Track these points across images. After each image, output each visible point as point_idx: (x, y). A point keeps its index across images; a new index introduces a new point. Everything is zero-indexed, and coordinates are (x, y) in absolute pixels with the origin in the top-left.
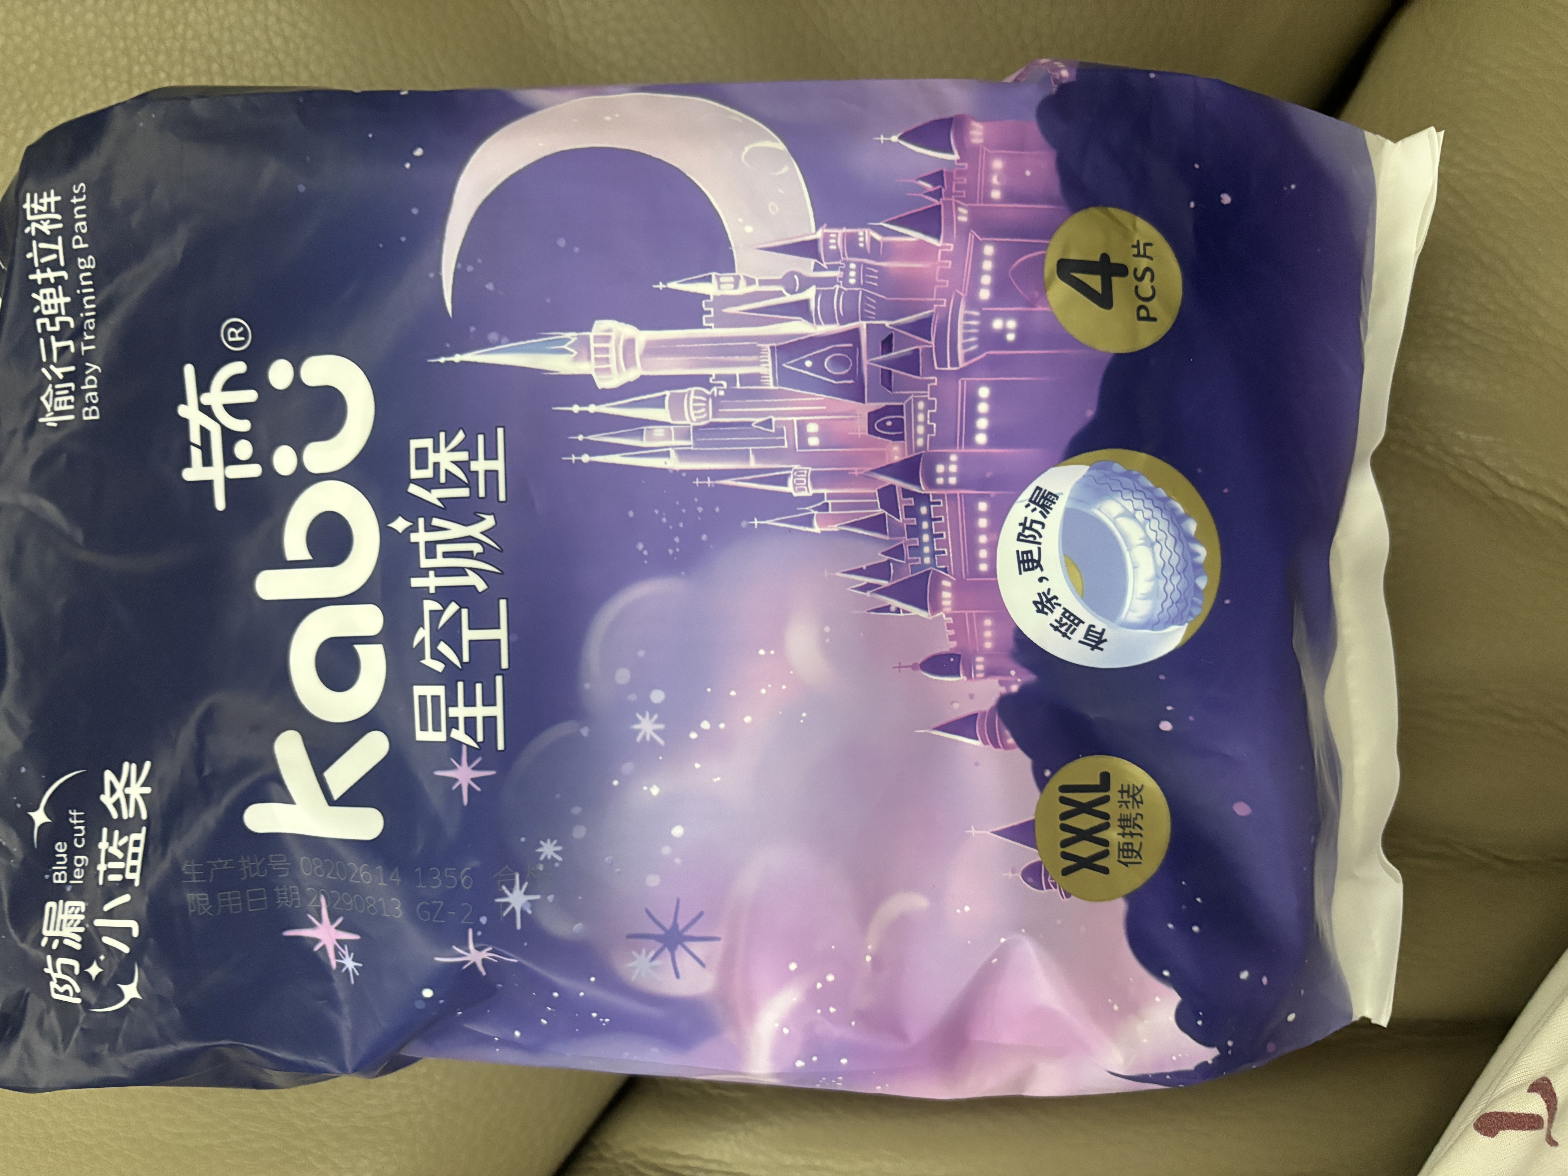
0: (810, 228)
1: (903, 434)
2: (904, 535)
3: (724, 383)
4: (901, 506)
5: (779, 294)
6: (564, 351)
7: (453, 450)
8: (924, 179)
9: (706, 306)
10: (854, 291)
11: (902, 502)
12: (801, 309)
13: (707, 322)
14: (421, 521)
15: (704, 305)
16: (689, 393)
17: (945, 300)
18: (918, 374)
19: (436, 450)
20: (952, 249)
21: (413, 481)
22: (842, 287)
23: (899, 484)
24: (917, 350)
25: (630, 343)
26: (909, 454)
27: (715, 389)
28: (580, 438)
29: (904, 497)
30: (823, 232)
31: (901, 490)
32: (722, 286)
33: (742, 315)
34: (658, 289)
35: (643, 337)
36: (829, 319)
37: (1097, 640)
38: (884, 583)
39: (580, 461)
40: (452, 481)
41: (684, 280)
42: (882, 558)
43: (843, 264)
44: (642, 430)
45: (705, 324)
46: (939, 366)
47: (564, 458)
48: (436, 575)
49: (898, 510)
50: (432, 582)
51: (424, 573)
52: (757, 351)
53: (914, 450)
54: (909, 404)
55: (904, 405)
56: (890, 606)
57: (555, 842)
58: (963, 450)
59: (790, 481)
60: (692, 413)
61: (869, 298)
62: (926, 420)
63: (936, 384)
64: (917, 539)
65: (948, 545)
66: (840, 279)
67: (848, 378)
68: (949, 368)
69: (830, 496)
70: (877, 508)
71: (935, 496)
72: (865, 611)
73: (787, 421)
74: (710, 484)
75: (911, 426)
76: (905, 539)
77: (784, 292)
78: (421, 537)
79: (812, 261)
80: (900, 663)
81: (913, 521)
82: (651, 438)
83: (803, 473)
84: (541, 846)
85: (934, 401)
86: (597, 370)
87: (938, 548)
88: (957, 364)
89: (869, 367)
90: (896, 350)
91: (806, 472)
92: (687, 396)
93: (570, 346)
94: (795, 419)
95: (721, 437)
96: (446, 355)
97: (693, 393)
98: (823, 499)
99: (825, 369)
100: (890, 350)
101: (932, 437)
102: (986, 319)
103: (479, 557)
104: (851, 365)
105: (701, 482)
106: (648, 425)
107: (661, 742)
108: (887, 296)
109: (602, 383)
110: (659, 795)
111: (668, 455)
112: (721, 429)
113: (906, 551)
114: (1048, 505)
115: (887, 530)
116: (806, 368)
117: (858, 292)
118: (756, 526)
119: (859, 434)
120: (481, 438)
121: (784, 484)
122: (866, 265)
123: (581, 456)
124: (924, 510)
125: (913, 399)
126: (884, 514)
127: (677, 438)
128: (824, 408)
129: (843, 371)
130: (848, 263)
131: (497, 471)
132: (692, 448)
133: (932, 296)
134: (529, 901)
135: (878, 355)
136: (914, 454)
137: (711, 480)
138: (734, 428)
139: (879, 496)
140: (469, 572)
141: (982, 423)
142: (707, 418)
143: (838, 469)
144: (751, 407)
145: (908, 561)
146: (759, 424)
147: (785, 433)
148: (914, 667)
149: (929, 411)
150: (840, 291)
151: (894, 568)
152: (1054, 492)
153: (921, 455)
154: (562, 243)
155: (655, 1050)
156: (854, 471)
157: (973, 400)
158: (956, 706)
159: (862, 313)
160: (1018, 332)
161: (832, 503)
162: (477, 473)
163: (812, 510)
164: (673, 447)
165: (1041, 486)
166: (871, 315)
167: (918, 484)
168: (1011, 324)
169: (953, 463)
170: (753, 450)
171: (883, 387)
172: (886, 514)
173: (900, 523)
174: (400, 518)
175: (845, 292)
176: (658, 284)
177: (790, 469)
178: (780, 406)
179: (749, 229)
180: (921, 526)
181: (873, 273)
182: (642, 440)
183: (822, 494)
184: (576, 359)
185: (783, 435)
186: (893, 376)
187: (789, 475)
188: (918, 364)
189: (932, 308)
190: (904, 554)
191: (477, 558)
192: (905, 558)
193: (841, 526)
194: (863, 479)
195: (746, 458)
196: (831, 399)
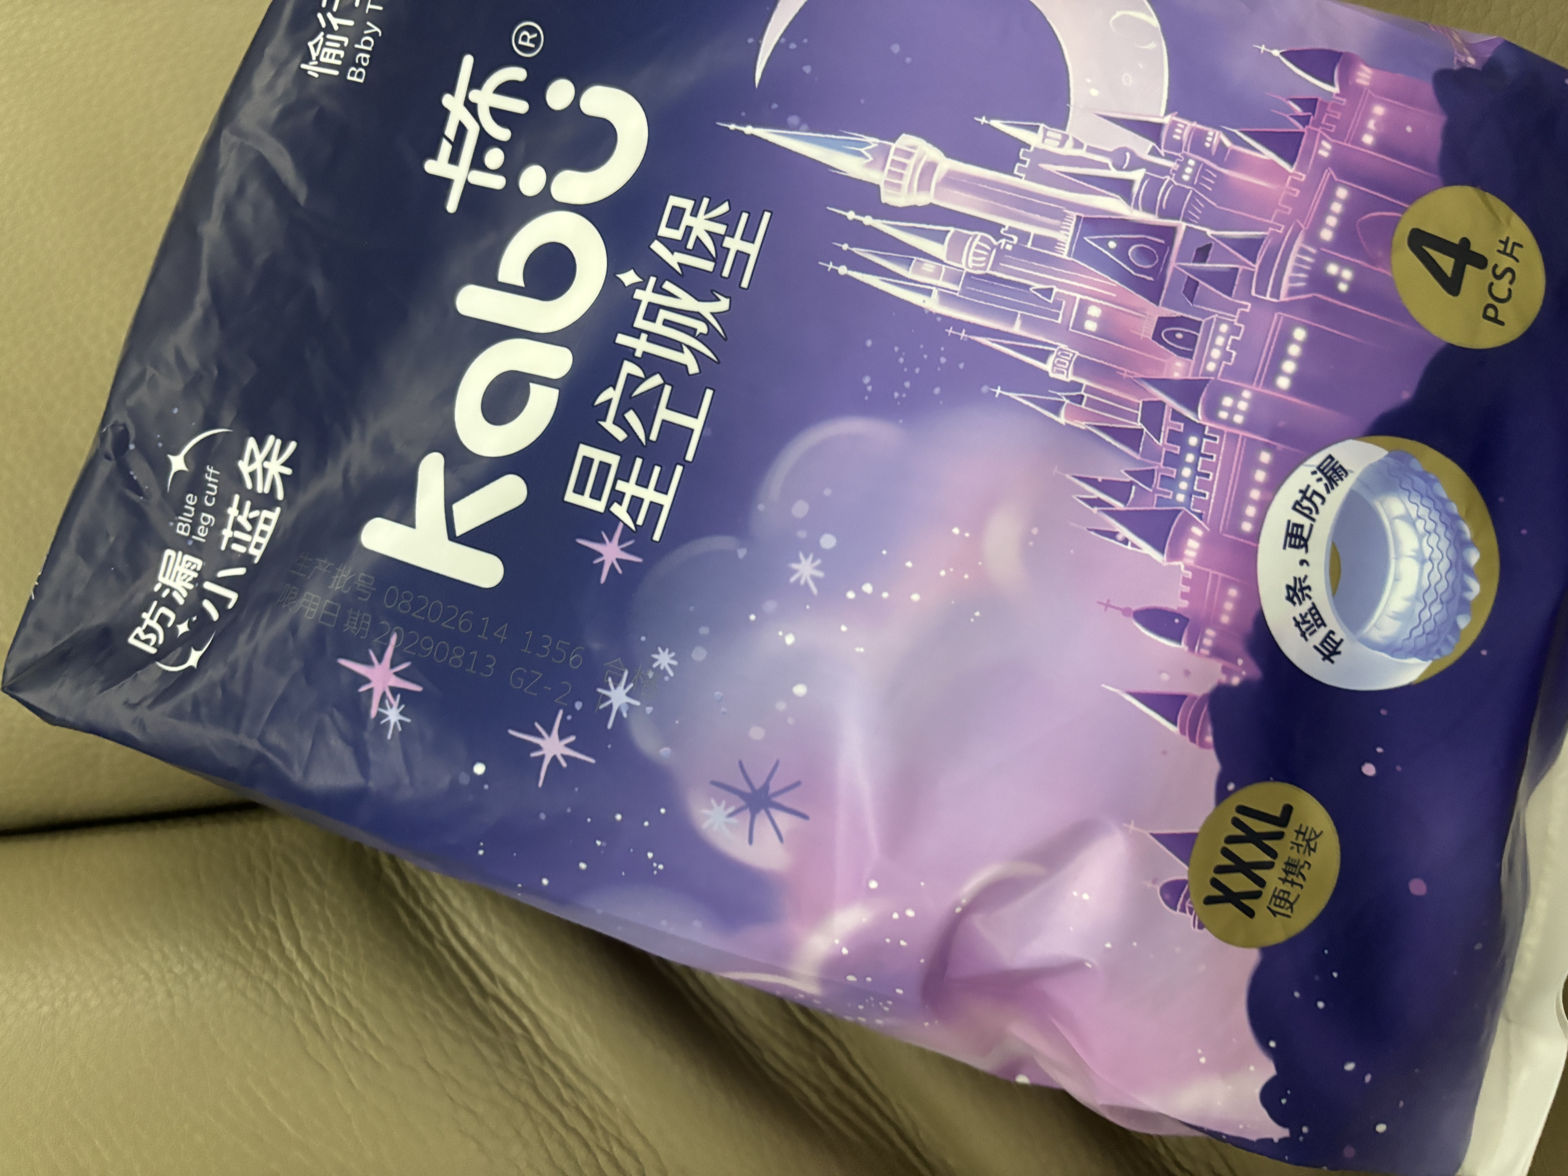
0: (1159, 111)
1: (1192, 353)
2: (1160, 461)
3: (1016, 239)
4: (1166, 427)
5: (1105, 166)
6: (860, 154)
7: (711, 219)
8: (1296, 101)
9: (1023, 155)
10: (1184, 188)
11: (1168, 424)
12: (1123, 188)
13: (1019, 171)
14: (652, 280)
15: (1021, 153)
16: (975, 236)
17: (1283, 227)
18: (1230, 295)
19: (693, 214)
20: (1303, 179)
21: (658, 238)
22: (1173, 180)
23: (1171, 403)
24: (1237, 269)
25: (931, 167)
26: (1193, 375)
27: (1003, 241)
28: (845, 247)
29: (1172, 419)
30: (1171, 119)
31: (1171, 410)
32: (1047, 140)
33: (1058, 176)
34: (979, 122)
35: (946, 164)
36: (1149, 207)
37: (1331, 650)
38: (1119, 506)
39: (837, 271)
40: (699, 250)
41: (1009, 122)
42: (1126, 477)
43: (1183, 157)
44: (912, 259)
45: (1016, 172)
46: (1257, 292)
48: (648, 340)
49: (1160, 431)
50: (641, 346)
51: (636, 333)
52: (1062, 217)
53: (1200, 372)
54: (1209, 323)
55: (1204, 321)
56: (1116, 533)
57: (673, 654)
58: (1260, 389)
59: (1051, 359)
60: (971, 258)
61: (1198, 200)
62: (1226, 344)
63: (1248, 310)
64: (1175, 470)
65: (1212, 488)
66: (1174, 171)
67: (1149, 275)
68: (1268, 298)
69: (1089, 390)
70: (1136, 421)
71: (1212, 430)
72: (1085, 528)
73: (1069, 296)
74: (964, 337)
75: (1205, 347)
76: (1159, 466)
77: (1111, 166)
78: (646, 296)
79: (1151, 144)
80: (1108, 601)
81: (1177, 450)
82: (918, 271)
83: (1068, 356)
84: (658, 653)
85: (1240, 328)
86: (886, 182)
87: (1198, 488)
88: (1278, 297)
89: (1175, 269)
90: (1210, 262)
91: (1071, 355)
92: (971, 239)
93: (868, 151)
94: (1079, 296)
95: (993, 292)
96: (738, 124)
97: (978, 238)
98: (1080, 390)
99: (1128, 257)
100: (1204, 260)
101: (1226, 365)
102: (1322, 259)
103: (701, 338)
104: (1156, 262)
105: (954, 333)
106: (920, 257)
107: (814, 590)
108: (1218, 204)
109: (888, 197)
110: (793, 645)
111: (929, 293)
112: (995, 283)
113: (1157, 479)
114: (1335, 479)
115: (1141, 449)
116: (1108, 248)
117: (1188, 191)
118: (997, 396)
119: (1142, 335)
120: (745, 216)
121: (1044, 360)
122: (1205, 166)
123: (838, 265)
124: (1193, 441)
125: (1217, 318)
126: (1142, 430)
127: (945, 279)
128: (1114, 295)
129: (1146, 264)
130: (1187, 158)
131: (748, 255)
132: (957, 294)
133: (1270, 219)
134: (629, 704)
135: (1188, 261)
136: (1200, 377)
137: (966, 333)
138: (1010, 287)
139: (1143, 408)
140: (685, 349)
141: (1289, 367)
142: (985, 268)
143: (1106, 363)
144: (1035, 271)
145: (1156, 491)
146: (1037, 290)
147: (1063, 308)
148: (1126, 612)
149: (1232, 337)
150: (1170, 183)
151: (1135, 493)
152: (1346, 467)
153: (1207, 381)
154: (896, 48)
155: (697, 924)
156: (1123, 372)
157: (1285, 338)
158: (1165, 677)
159: (1186, 213)
160: (1352, 284)
161: (1088, 398)
162: (728, 250)
163: (1063, 397)
164: (937, 287)
165: (1334, 455)
166: (1194, 218)
167: (1195, 410)
168: (1347, 274)
169: (1244, 400)
170: (1022, 315)
171: (1184, 295)
172: (1145, 430)
173: (1159, 446)
174: (632, 272)
175: (1175, 186)
176: (981, 117)
177: (1056, 346)
178: (1067, 279)
179: (1094, 92)
180: (1185, 457)
181: (1211, 177)
182: (908, 270)
183: (1081, 385)
184: (870, 165)
185: (1060, 309)
186: (1199, 288)
187: (1052, 352)
188: (1233, 284)
189: (1266, 230)
190: (1152, 482)
191: (699, 337)
192: (1153, 486)
193: (1089, 425)
194: (1132, 385)
195: (1012, 322)
196: (1124, 288)
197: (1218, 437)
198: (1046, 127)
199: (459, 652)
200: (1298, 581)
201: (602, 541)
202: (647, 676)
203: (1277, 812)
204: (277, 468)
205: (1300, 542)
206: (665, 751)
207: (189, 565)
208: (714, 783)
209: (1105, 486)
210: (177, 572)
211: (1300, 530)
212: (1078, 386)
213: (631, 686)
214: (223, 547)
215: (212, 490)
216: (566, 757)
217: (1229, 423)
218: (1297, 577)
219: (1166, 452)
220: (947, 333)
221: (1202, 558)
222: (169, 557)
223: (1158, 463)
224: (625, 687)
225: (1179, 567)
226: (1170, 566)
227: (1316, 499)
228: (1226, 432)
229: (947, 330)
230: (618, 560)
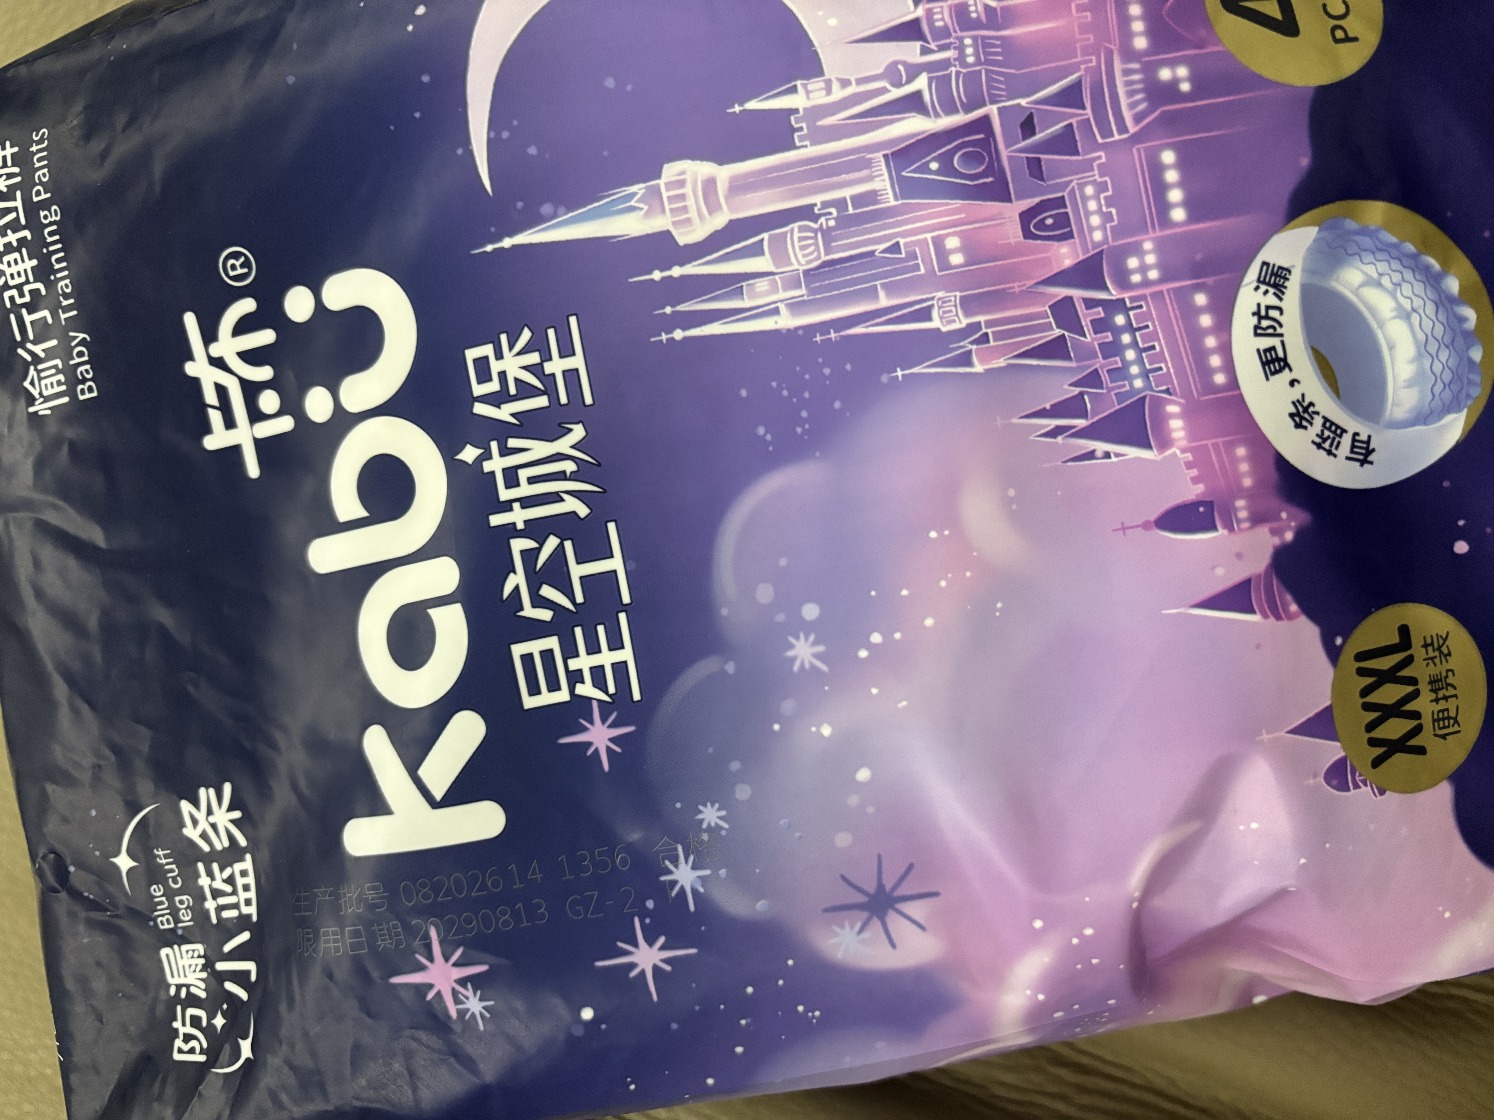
0: (908, 6)
1: (1071, 232)
2: (1097, 357)
3: (834, 211)
4: (1086, 321)
5: (884, 91)
6: (633, 209)
7: (519, 353)
9: (797, 122)
10: (974, 71)
11: (1086, 316)
12: (914, 103)
13: (800, 141)
14: (494, 445)
15: (793, 122)
16: (792, 230)
17: (1094, 58)
18: (1077, 153)
19: (499, 356)
21: (476, 399)
22: (959, 69)
23: (1077, 293)
24: (1071, 125)
25: (710, 184)
26: (1084, 253)
27: (822, 220)
28: (668, 310)
29: (1087, 308)
30: (923, 8)
31: (1081, 300)
32: (811, 95)
33: (842, 125)
34: (735, 112)
35: (725, 173)
36: (950, 108)
37: (1363, 451)
38: (1080, 423)
39: (673, 338)
40: (525, 391)
41: (764, 96)
42: (1073, 391)
43: (956, 41)
44: (742, 287)
45: (798, 144)
46: (1103, 137)
47: (653, 339)
48: (523, 507)
49: (1082, 327)
50: (518, 516)
51: (507, 507)
52: (868, 164)
53: (1090, 247)
54: (1072, 193)
55: (1065, 194)
56: (1094, 451)
57: (717, 806)
58: (1159, 233)
59: (935, 313)
60: (799, 254)
61: (995, 76)
62: (1100, 206)
63: (1103, 160)
64: (1118, 359)
65: (1165, 359)
66: (955, 60)
67: (987, 177)
68: (1117, 137)
69: (989, 324)
70: (1052, 329)
71: (1133, 299)
72: (1059, 463)
73: (918, 240)
74: (835, 337)
75: (1081, 219)
76: (1099, 362)
77: (889, 87)
78: (496, 465)
79: (918, 45)
80: (1122, 524)
81: (1109, 337)
82: (753, 295)
83: (950, 301)
84: (700, 812)
85: (1106, 182)
86: (674, 223)
87: (1150, 364)
88: (1126, 130)
89: (1010, 158)
90: (1041, 131)
91: (953, 299)
92: (789, 235)
93: (639, 201)
94: (929, 236)
95: (840, 277)
96: (492, 242)
97: (796, 230)
98: (981, 329)
99: (956, 169)
100: (1033, 133)
101: (1112, 227)
102: (1150, 70)
103: (574, 477)
104: (987, 159)
105: (823, 338)
106: (748, 280)
107: (824, 667)
108: (1017, 70)
109: (684, 238)
110: (832, 735)
111: (776, 312)
112: (838, 267)
113: (1105, 376)
114: (1281, 283)
115: (1072, 355)
116: (931, 172)
117: (980, 71)
118: (900, 378)
119: (1013, 241)
120: (551, 333)
121: (929, 319)
122: (984, 38)
123: (671, 332)
124: (1120, 320)
125: (1078, 184)
126: (1063, 335)
127: (785, 289)
128: (963, 216)
129: (979, 167)
130: (961, 39)
131: (577, 370)
132: (806, 298)
133: (1076, 57)
134: (699, 877)
135: (1018, 142)
136: (1092, 253)
137: (835, 332)
138: (854, 263)
139: (1052, 314)
140: (564, 496)
141: (1175, 195)
142: (819, 257)
143: (993, 288)
144: (871, 233)
145: (1110, 390)
146: (885, 251)
147: (919, 255)
148: (1146, 526)
149: (1102, 196)
150: (958, 74)
151: (1090, 402)
152: (1285, 265)
153: (1102, 252)
154: (610, 83)
155: (881, 1045)
156: (1013, 288)
157: (1156, 169)
158: (1220, 571)
159: (990, 95)
160: (1193, 79)
161: (994, 333)
162: (553, 375)
163: (968, 345)
164: (782, 301)
165: (1267, 260)
166: (1001, 96)
167: (1104, 288)
168: (1182, 71)
169: (1149, 252)
170: (881, 284)
171: (1032, 179)
172: (1066, 334)
173: (1088, 343)
174: (468, 447)
175: (964, 74)
176: (733, 107)
177: (933, 298)
178: (907, 224)
179: (833, 22)
180: (1121, 341)
181: (995, 46)
182: (743, 299)
183: (979, 324)
184: (648, 215)
185: (916, 258)
186: (1043, 163)
187: (932, 306)
188: (1076, 141)
189: (1078, 70)
190: (1102, 382)
191: (572, 477)
192: (1105, 385)
193: (1008, 359)
194: (1029, 296)
195: (875, 296)
196: (969, 204)
197: (1143, 303)
198: (805, 82)
199: (503, 913)
200: (1298, 404)
201: (584, 729)
202: (702, 840)
203: (1395, 639)
204: (223, 817)
205: (1279, 365)
206: (761, 905)
207: (190, 953)
208: (827, 910)
209: (1056, 411)
210: (184, 967)
211: (1273, 353)
212: (977, 326)
213: (691, 858)
214: (214, 921)
215: (172, 871)
216: (666, 961)
217: (1146, 283)
218: (1295, 400)
219: (1099, 344)
220: (816, 341)
221: (1193, 433)
222: (167, 956)
223: (1097, 360)
224: (686, 861)
225: (1175, 453)
226: (1165, 458)
227: (1273, 313)
228: (1147, 294)
229: (814, 340)
230: (611, 740)
